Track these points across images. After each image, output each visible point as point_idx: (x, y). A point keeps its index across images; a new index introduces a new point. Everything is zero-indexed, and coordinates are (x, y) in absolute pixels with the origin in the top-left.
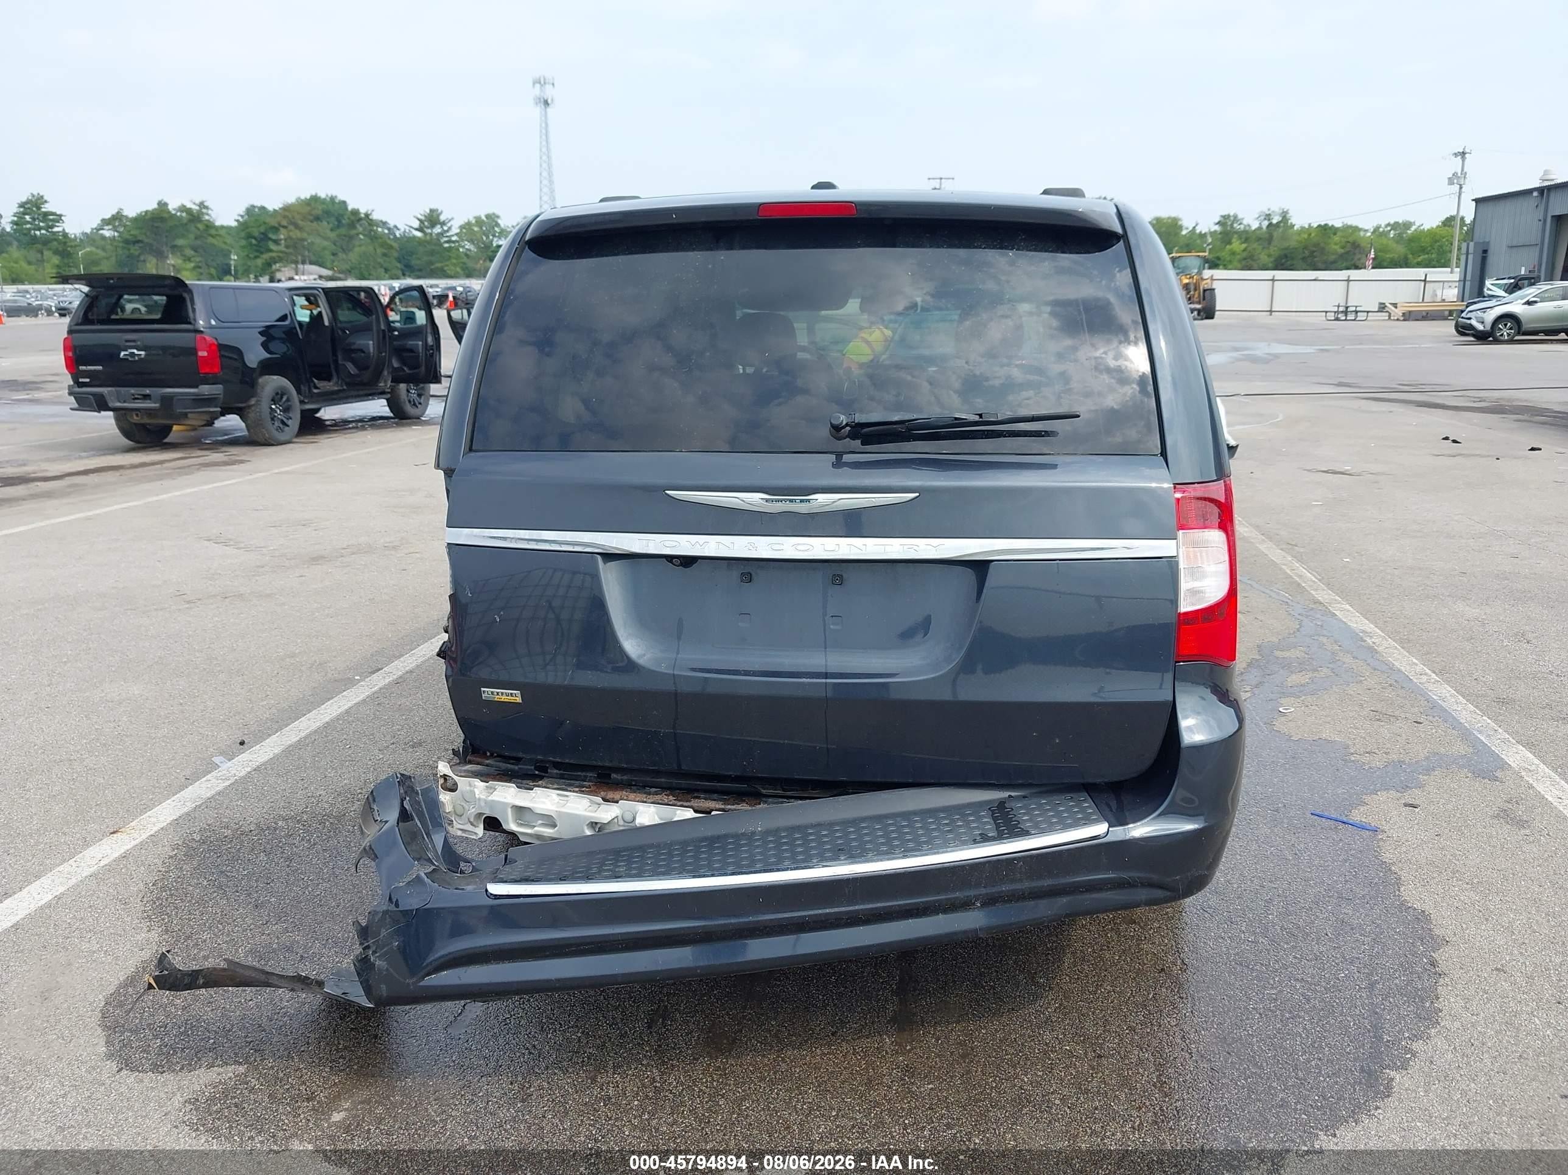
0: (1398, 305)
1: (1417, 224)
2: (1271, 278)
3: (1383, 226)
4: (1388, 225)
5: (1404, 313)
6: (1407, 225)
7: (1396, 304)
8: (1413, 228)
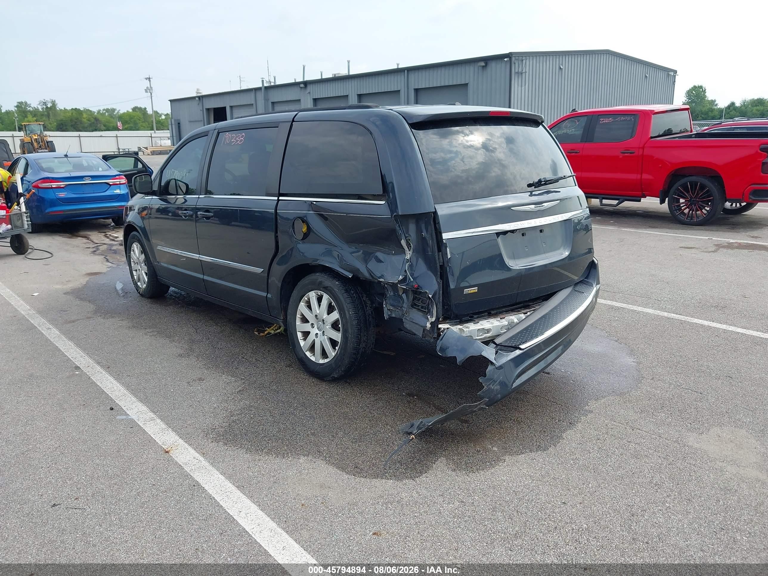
0: (148, 148)
1: (118, 109)
2: (78, 136)
3: (102, 110)
4: (104, 110)
5: (151, 152)
6: (114, 110)
7: (147, 147)
8: (116, 112)
